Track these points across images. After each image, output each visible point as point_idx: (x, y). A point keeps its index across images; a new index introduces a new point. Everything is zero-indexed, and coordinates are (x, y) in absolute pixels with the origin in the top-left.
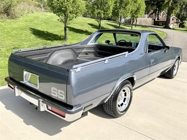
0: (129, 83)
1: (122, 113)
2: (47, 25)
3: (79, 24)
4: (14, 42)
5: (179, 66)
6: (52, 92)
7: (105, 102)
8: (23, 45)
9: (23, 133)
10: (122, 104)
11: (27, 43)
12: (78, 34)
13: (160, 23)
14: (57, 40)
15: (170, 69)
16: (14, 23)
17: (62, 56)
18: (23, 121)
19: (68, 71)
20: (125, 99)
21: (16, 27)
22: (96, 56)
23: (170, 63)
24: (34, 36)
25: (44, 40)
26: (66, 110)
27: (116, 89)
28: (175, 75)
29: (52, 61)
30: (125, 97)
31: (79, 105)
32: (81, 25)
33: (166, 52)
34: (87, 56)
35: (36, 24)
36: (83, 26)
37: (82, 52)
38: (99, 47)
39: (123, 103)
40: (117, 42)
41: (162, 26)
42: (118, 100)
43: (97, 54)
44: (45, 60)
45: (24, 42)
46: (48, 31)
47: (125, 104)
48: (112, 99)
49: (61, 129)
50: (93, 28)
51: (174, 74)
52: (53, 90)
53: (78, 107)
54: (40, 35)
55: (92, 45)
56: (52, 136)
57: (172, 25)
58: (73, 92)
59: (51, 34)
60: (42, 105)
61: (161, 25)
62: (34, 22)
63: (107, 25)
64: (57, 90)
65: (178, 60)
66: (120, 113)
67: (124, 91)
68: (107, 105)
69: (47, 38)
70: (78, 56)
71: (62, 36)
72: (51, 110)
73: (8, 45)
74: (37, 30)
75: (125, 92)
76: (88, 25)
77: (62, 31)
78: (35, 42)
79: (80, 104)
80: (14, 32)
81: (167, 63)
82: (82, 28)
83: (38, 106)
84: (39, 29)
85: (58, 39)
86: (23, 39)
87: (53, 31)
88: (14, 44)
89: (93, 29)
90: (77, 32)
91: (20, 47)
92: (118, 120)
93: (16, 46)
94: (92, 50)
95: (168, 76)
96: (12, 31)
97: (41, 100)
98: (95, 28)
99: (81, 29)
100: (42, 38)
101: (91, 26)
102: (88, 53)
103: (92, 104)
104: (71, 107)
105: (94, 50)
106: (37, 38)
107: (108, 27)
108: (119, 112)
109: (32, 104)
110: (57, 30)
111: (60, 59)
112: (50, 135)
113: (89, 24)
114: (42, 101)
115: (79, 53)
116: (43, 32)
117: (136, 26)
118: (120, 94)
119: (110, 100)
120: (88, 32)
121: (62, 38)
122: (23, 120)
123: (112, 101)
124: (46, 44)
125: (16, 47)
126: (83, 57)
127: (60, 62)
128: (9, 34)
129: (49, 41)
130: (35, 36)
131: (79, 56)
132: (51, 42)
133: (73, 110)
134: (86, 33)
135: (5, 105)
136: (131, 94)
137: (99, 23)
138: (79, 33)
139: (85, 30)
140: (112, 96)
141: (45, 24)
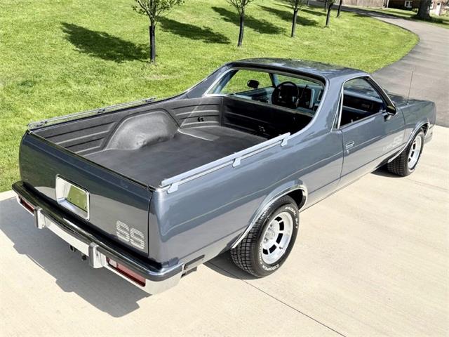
0: (289, 203)
1: (273, 268)
2: (106, 13)
3: (187, 9)
4: (22, 67)
5: (424, 145)
6: (117, 231)
7: (234, 247)
8: (47, 73)
9: (58, 311)
10: (273, 248)
11: (56, 68)
12: (186, 40)
13: (408, 3)
14: (130, 58)
15: (401, 154)
16: (21, 9)
17: (141, 129)
18: (57, 282)
19: (152, 192)
20: (280, 236)
21: (25, 20)
22: (223, 125)
23: (399, 143)
24: (71, 46)
25: (97, 60)
26: (147, 272)
27: (259, 219)
28: (412, 169)
29: (119, 143)
30: (281, 232)
31: (176, 261)
32: (193, 12)
33: (389, 118)
34: (200, 125)
35: (78, 12)
36: (199, 13)
37: (189, 114)
38: (229, 104)
39: (276, 244)
40: (276, 85)
41: (410, 9)
42: (263, 240)
43: (225, 119)
44: (103, 140)
45: (48, 66)
46: (107, 32)
47: (280, 248)
48: (249, 240)
49: (137, 302)
50: (225, 20)
51: (410, 165)
52: (121, 227)
53: (173, 266)
54: (89, 43)
55: (213, 98)
56: (118, 319)
57: (439, 7)
58: (161, 228)
59: (116, 41)
60: (97, 255)
61: (409, 6)
62: (73, 5)
63: (264, 12)
64: (127, 229)
65: (421, 133)
66: (266, 269)
67: (279, 219)
68: (239, 252)
69: (105, 51)
70: (178, 125)
71: (142, 47)
72: (116, 266)
73: (9, 76)
74: (81, 28)
75: (280, 221)
76: (213, 11)
77: (143, 32)
78: (76, 65)
79: (177, 258)
80: (22, 35)
81: (391, 145)
82: (197, 20)
83: (88, 255)
84: (84, 26)
85: (134, 55)
86: (46, 55)
87: (119, 31)
88: (24, 72)
89: (225, 22)
90: (182, 35)
91: (38, 80)
92: (262, 284)
93: (30, 78)
94: (213, 109)
95: (394, 169)
96: (18, 32)
97: (95, 246)
98: (230, 21)
99: (193, 24)
100: (92, 54)
101: (221, 15)
102: (204, 118)
103: (203, 256)
104: (158, 266)
105: (219, 109)
106: (80, 52)
107: (265, 18)
108: (264, 267)
109: (76, 249)
110: (130, 29)
111: (138, 137)
112: (115, 316)
113: (216, 9)
114: (97, 249)
115: (183, 118)
116: (95, 34)
117: (341, 13)
118: (269, 226)
119: (245, 241)
120: (213, 33)
121: (143, 51)
122: (55, 280)
123: (248, 244)
124: (104, 70)
125: (30, 81)
126: (192, 126)
127: (137, 144)
128: (10, 43)
129: (110, 61)
130: (74, 48)
131: (183, 124)
132: (116, 63)
133: (162, 272)
134: (206, 36)
135: (13, 241)
136: (295, 225)
137: (241, 11)
138: (188, 36)
139: (203, 29)
140: (249, 233)
141: (99, 10)
